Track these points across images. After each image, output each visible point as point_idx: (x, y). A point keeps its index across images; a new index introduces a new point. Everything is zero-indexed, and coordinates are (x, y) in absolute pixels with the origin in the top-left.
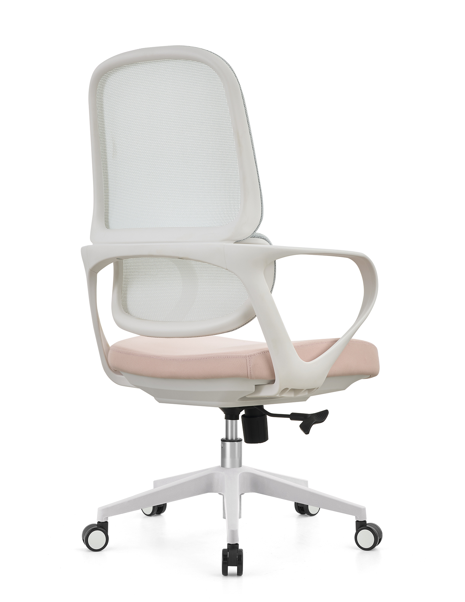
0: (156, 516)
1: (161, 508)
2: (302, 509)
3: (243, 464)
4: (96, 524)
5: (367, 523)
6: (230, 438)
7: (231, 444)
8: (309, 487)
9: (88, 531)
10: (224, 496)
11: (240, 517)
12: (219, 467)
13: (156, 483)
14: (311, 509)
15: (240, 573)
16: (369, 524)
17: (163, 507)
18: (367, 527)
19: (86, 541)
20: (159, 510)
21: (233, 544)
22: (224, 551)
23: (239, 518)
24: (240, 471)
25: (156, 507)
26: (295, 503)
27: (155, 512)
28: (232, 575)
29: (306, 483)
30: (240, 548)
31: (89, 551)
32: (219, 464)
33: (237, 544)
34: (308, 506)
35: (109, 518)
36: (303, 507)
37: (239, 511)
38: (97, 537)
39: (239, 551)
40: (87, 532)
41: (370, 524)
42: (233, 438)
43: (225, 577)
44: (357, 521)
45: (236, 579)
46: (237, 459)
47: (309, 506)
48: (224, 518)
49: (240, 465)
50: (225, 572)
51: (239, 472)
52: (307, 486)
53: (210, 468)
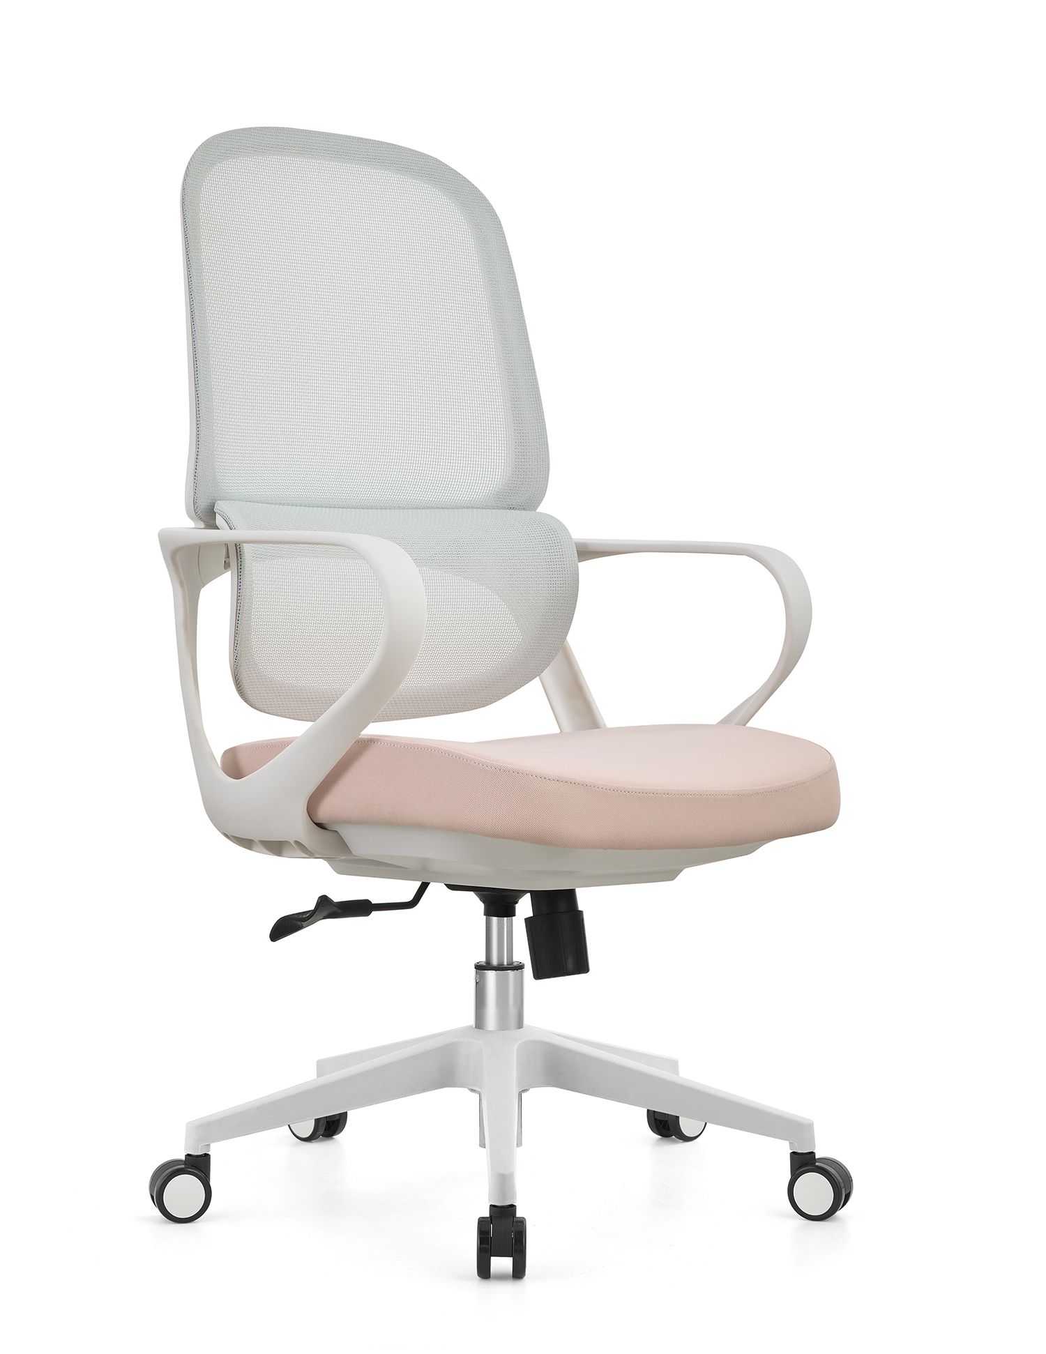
0: (321, 1140)
1: (333, 1122)
2: (664, 1126)
3: (526, 1021)
4: (182, 1161)
5: (817, 1157)
6: (495, 962)
7: (497, 976)
8: (680, 1075)
9: (164, 1176)
10: (482, 1095)
11: (519, 1144)
12: (470, 1027)
13: (322, 1066)
14: (686, 1126)
15: (519, 1272)
16: (821, 1160)
17: (339, 1120)
18: (817, 1166)
19: (159, 1200)
20: (330, 1127)
21: (502, 1207)
22: (482, 1221)
23: (517, 1147)
24: (520, 1037)
25: (322, 1121)
26: (648, 1110)
27: (321, 1132)
28: (501, 1277)
29: (673, 1065)
30: (518, 1215)
31: (166, 1223)
32: (471, 1021)
33: (513, 1207)
34: (678, 1117)
35: (212, 1145)
36: (666, 1121)
37: (516, 1129)
38: (183, 1190)
39: (516, 1222)
40: (160, 1179)
41: (823, 1160)
42: (503, 962)
43: (485, 1283)
44: (794, 1154)
45: (511, 1287)
46: (512, 1010)
47: (680, 1118)
48: (483, 1145)
49: (520, 1025)
50: (484, 1271)
51: (517, 1039)
52: (676, 1071)
53: (449, 1032)
